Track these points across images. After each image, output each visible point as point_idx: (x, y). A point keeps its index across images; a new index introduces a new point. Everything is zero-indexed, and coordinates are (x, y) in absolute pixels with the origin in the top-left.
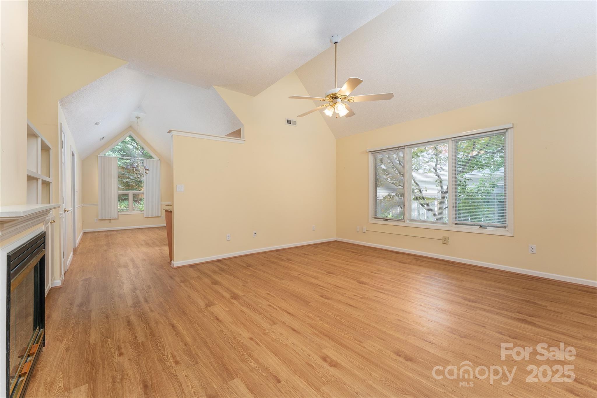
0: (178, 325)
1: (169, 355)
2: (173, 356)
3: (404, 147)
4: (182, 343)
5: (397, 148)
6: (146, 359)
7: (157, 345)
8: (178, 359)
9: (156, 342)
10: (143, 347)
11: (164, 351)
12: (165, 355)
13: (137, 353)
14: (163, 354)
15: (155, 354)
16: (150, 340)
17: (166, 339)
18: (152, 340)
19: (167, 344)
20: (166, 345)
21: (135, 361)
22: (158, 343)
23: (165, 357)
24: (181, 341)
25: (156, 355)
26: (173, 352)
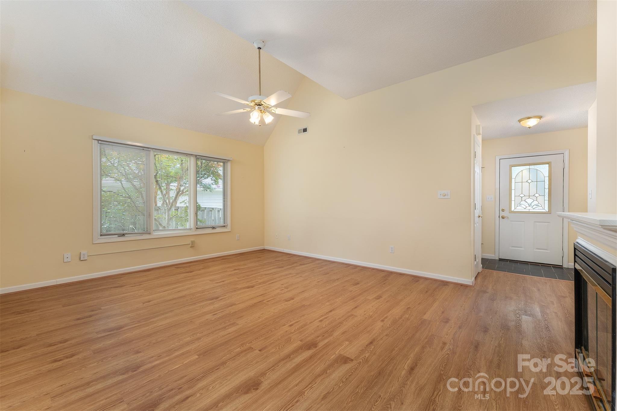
0: (406, 366)
1: (444, 351)
2: (442, 349)
3: (150, 149)
4: (426, 351)
5: (142, 148)
6: (464, 362)
7: (446, 365)
8: (441, 344)
9: (444, 368)
10: (459, 373)
11: (445, 356)
12: (448, 353)
13: (469, 372)
14: (448, 355)
15: (454, 360)
16: (448, 374)
17: (433, 364)
18: (446, 373)
19: (437, 359)
20: (439, 359)
21: (474, 367)
22: (443, 366)
23: (448, 352)
24: (424, 352)
25: (455, 358)
26: (440, 350)
